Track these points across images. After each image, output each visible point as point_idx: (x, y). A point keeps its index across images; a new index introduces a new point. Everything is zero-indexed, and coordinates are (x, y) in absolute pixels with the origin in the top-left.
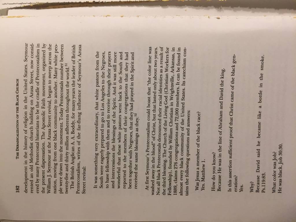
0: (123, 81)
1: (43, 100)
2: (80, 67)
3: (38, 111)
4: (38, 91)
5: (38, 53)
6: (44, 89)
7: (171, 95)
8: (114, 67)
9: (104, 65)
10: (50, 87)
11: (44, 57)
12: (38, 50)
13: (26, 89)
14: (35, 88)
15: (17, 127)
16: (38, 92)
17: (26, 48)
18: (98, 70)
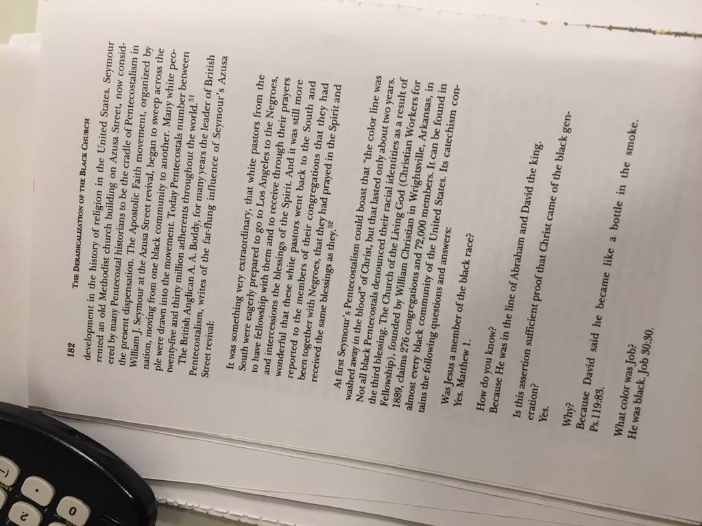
0: (311, 146)
1: (138, 170)
2: (220, 107)
3: (124, 193)
4: (128, 148)
5: (134, 67)
6: (140, 147)
7: (414, 191)
8: (294, 114)
9: (272, 107)
10: (153, 143)
11: (146, 77)
12: (135, 60)
13: (103, 142)
14: (121, 143)
15: (79, 221)
16: (127, 152)
17: (110, 52)
18: (259, 116)
